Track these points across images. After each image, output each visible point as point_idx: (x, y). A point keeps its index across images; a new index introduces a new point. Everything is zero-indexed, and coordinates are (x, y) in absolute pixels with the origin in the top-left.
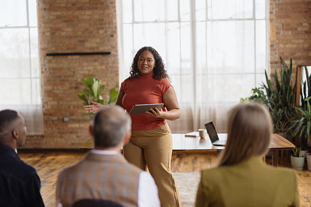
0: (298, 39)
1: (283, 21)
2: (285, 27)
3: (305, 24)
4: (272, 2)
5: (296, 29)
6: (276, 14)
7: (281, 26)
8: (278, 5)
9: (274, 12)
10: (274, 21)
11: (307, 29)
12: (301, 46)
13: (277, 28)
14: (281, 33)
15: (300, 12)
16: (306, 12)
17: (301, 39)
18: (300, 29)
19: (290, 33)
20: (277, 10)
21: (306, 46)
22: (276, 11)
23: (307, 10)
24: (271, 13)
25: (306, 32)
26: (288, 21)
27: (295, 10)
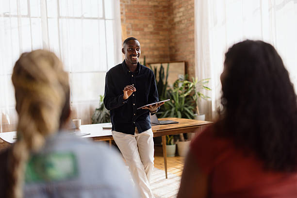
0: (145, 39)
1: (132, 21)
2: (134, 28)
3: (150, 26)
4: (122, 3)
5: (142, 30)
6: (126, 15)
7: (130, 27)
8: (127, 6)
9: (124, 13)
10: (124, 22)
11: (151, 30)
12: (148, 46)
13: (128, 29)
14: (131, 33)
15: (146, 14)
16: (150, 14)
17: (148, 39)
18: (146, 30)
19: (138, 33)
20: (126, 10)
21: (152, 45)
22: (126, 12)
23: (151, 12)
24: (122, 13)
25: (151, 33)
26: (136, 22)
27: (141, 12)
